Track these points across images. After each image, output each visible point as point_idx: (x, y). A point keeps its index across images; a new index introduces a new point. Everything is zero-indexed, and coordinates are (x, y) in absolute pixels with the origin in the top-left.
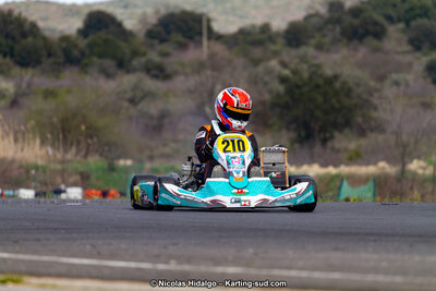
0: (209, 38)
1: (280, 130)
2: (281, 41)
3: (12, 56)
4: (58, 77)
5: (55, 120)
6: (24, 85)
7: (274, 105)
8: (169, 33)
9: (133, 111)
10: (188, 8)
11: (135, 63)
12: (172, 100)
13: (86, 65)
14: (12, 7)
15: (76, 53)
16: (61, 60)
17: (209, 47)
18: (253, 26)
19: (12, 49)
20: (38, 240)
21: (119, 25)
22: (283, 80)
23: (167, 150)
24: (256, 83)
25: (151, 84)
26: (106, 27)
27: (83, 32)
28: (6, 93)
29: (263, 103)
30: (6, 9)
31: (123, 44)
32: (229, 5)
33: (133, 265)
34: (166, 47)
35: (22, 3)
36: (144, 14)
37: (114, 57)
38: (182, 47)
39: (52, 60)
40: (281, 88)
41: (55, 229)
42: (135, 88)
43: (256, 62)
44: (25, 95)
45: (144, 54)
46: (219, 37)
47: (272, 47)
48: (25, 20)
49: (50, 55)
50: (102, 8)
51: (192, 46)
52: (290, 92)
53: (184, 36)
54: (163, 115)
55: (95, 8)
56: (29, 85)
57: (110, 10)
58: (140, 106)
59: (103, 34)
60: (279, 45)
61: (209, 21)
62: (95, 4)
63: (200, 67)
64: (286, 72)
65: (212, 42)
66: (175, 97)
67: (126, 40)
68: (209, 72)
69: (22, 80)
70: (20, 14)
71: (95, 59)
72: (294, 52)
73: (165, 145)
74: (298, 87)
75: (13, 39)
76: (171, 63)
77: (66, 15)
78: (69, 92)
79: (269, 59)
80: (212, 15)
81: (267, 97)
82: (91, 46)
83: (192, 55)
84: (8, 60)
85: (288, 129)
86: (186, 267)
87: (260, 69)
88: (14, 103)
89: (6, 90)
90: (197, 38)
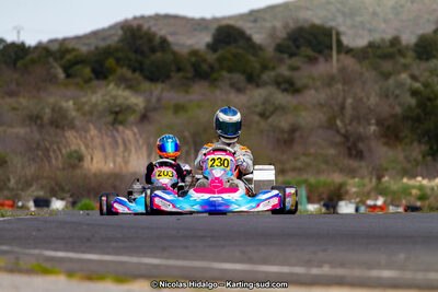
0: (339, 52)
1: (412, 142)
2: (411, 54)
3: (141, 71)
4: (187, 92)
5: (187, 134)
6: (154, 99)
7: (406, 118)
8: (298, 47)
9: (263, 124)
10: (317, 21)
11: (265, 77)
12: (303, 114)
13: (215, 80)
14: (141, 22)
15: (205, 67)
16: (190, 75)
17: (338, 61)
18: (383, 40)
19: (141, 64)
20: (186, 247)
21: (249, 39)
22: (414, 93)
23: (298, 164)
24: (387, 96)
25: (282, 98)
26: (236, 41)
27: (212, 47)
28: (137, 108)
29: (394, 116)
30: (135, 24)
31: (252, 59)
32: (358, 19)
33: (286, 269)
34: (295, 61)
35: (150, 17)
36: (274, 28)
37: (243, 72)
38: (312, 60)
39: (181, 74)
40: (413, 102)
41: (203, 237)
42: (266, 101)
43: (386, 76)
44: (155, 109)
45: (274, 68)
46: (349, 51)
47: (402, 60)
48: (154, 35)
49: (179, 70)
50: (232, 23)
51: (321, 60)
52: (421, 105)
53: (314, 50)
54: (294, 129)
55: (224, 23)
56: (159, 100)
57: (239, 24)
58: (270, 120)
59: (233, 49)
60: (409, 59)
61: (338, 34)
62: (224, 18)
63: (330, 81)
64: (417, 85)
65: (342, 56)
66: (307, 110)
67: (255, 55)
68: (340, 86)
69: (151, 93)
70: (149, 28)
71: (224, 73)
72: (424, 65)
73: (296, 159)
74: (430, 99)
75: (142, 53)
76: (301, 77)
77: (196, 30)
78: (199, 106)
79: (399, 73)
80: (342, 29)
81: (398, 110)
82: (220, 60)
83: (322, 68)
84: (137, 75)
85: (420, 142)
86: (340, 272)
87: (391, 81)
88: (144, 117)
89: (136, 105)
90: (326, 52)
